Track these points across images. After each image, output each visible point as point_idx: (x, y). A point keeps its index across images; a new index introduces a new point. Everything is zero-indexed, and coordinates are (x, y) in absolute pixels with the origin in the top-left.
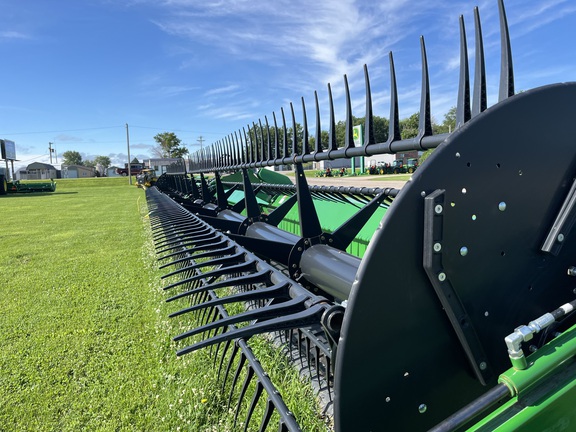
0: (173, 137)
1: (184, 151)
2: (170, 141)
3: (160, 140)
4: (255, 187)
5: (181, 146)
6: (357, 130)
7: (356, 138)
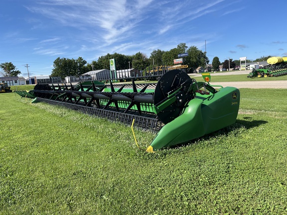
0: (11, 65)
1: (18, 72)
2: (9, 67)
3: (3, 67)
5: (16, 70)
6: (112, 61)
7: (112, 65)
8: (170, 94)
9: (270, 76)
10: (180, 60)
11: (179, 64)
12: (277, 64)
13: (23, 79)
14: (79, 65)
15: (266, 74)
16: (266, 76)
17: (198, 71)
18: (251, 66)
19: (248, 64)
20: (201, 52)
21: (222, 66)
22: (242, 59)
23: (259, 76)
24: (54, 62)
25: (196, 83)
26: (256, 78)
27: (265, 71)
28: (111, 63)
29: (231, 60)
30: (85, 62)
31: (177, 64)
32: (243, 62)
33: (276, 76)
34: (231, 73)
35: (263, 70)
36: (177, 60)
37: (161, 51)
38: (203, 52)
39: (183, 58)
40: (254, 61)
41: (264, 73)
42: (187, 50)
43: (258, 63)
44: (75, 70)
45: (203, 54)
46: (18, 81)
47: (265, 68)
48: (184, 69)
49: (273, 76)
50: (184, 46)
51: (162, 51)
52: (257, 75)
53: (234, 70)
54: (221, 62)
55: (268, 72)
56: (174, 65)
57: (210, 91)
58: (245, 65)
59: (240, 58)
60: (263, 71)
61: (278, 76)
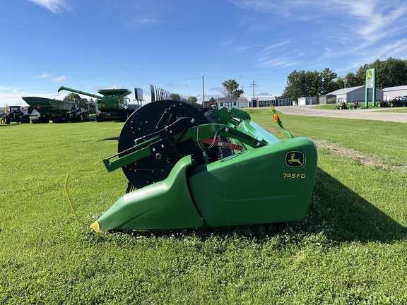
0: (234, 83)
1: (241, 92)
2: (232, 85)
3: (226, 85)
5: (239, 89)
6: (371, 73)
7: (369, 78)
8: (138, 142)
13: (245, 100)
14: (323, 81)
24: (289, 77)
28: (368, 76)
30: (334, 76)
44: (317, 87)
46: (237, 103)
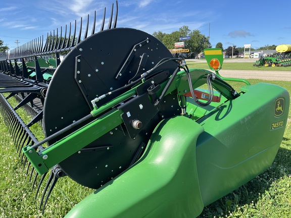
1: (6, 48)
4: (43, 69)
5: (4, 45)
8: (99, 104)
9: (278, 66)
10: (182, 44)
11: (180, 48)
12: (287, 53)
15: (275, 63)
16: (273, 65)
17: (199, 56)
18: (255, 54)
19: (252, 52)
20: (204, 37)
21: (225, 52)
22: (247, 46)
23: (266, 65)
25: (187, 71)
26: (262, 67)
27: (274, 60)
29: (234, 47)
31: (178, 48)
32: (247, 50)
33: (285, 66)
34: (233, 60)
35: (271, 58)
36: (178, 43)
37: (161, 33)
38: (206, 37)
39: (185, 41)
40: (257, 50)
41: (271, 63)
42: (189, 33)
43: (262, 51)
45: (205, 38)
47: (273, 56)
48: (185, 53)
49: (282, 65)
50: (187, 29)
51: (163, 33)
52: (264, 64)
53: (237, 57)
54: (224, 49)
55: (276, 61)
56: (174, 48)
57: (222, 93)
58: (249, 53)
59: (245, 45)
60: (271, 60)
61: (287, 66)
